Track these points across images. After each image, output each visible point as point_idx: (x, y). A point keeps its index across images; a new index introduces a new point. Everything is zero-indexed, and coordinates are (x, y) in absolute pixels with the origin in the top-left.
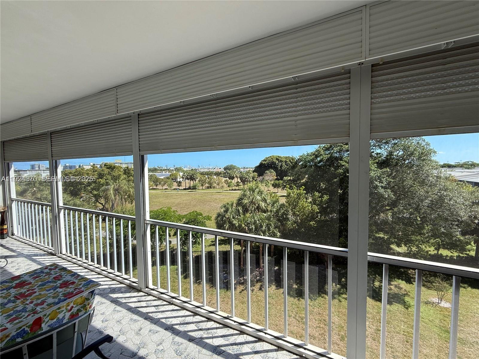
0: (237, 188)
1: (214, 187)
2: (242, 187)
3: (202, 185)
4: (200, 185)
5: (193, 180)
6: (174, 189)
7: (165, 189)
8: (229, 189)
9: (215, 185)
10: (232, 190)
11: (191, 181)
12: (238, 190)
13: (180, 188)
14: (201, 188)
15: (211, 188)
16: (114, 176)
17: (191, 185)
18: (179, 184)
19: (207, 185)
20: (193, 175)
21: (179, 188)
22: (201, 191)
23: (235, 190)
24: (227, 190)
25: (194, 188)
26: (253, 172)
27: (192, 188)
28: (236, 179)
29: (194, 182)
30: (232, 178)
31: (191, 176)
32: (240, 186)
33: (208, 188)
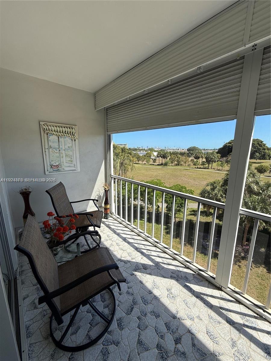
0: (202, 167)
1: (181, 165)
2: (207, 165)
3: (172, 163)
4: (171, 162)
5: (165, 158)
6: (151, 165)
7: (144, 164)
8: (194, 166)
9: (183, 163)
10: (198, 168)
11: (163, 159)
12: (203, 168)
13: (155, 164)
14: (171, 165)
15: (179, 165)
16: (116, 153)
17: (164, 162)
18: (154, 161)
19: (176, 162)
20: (165, 154)
21: (154, 163)
22: (171, 168)
23: (200, 168)
24: (194, 168)
25: (166, 164)
26: (217, 153)
27: (164, 164)
28: (201, 159)
29: (166, 160)
30: (197, 158)
31: (164, 155)
32: (205, 165)
33: (176, 165)
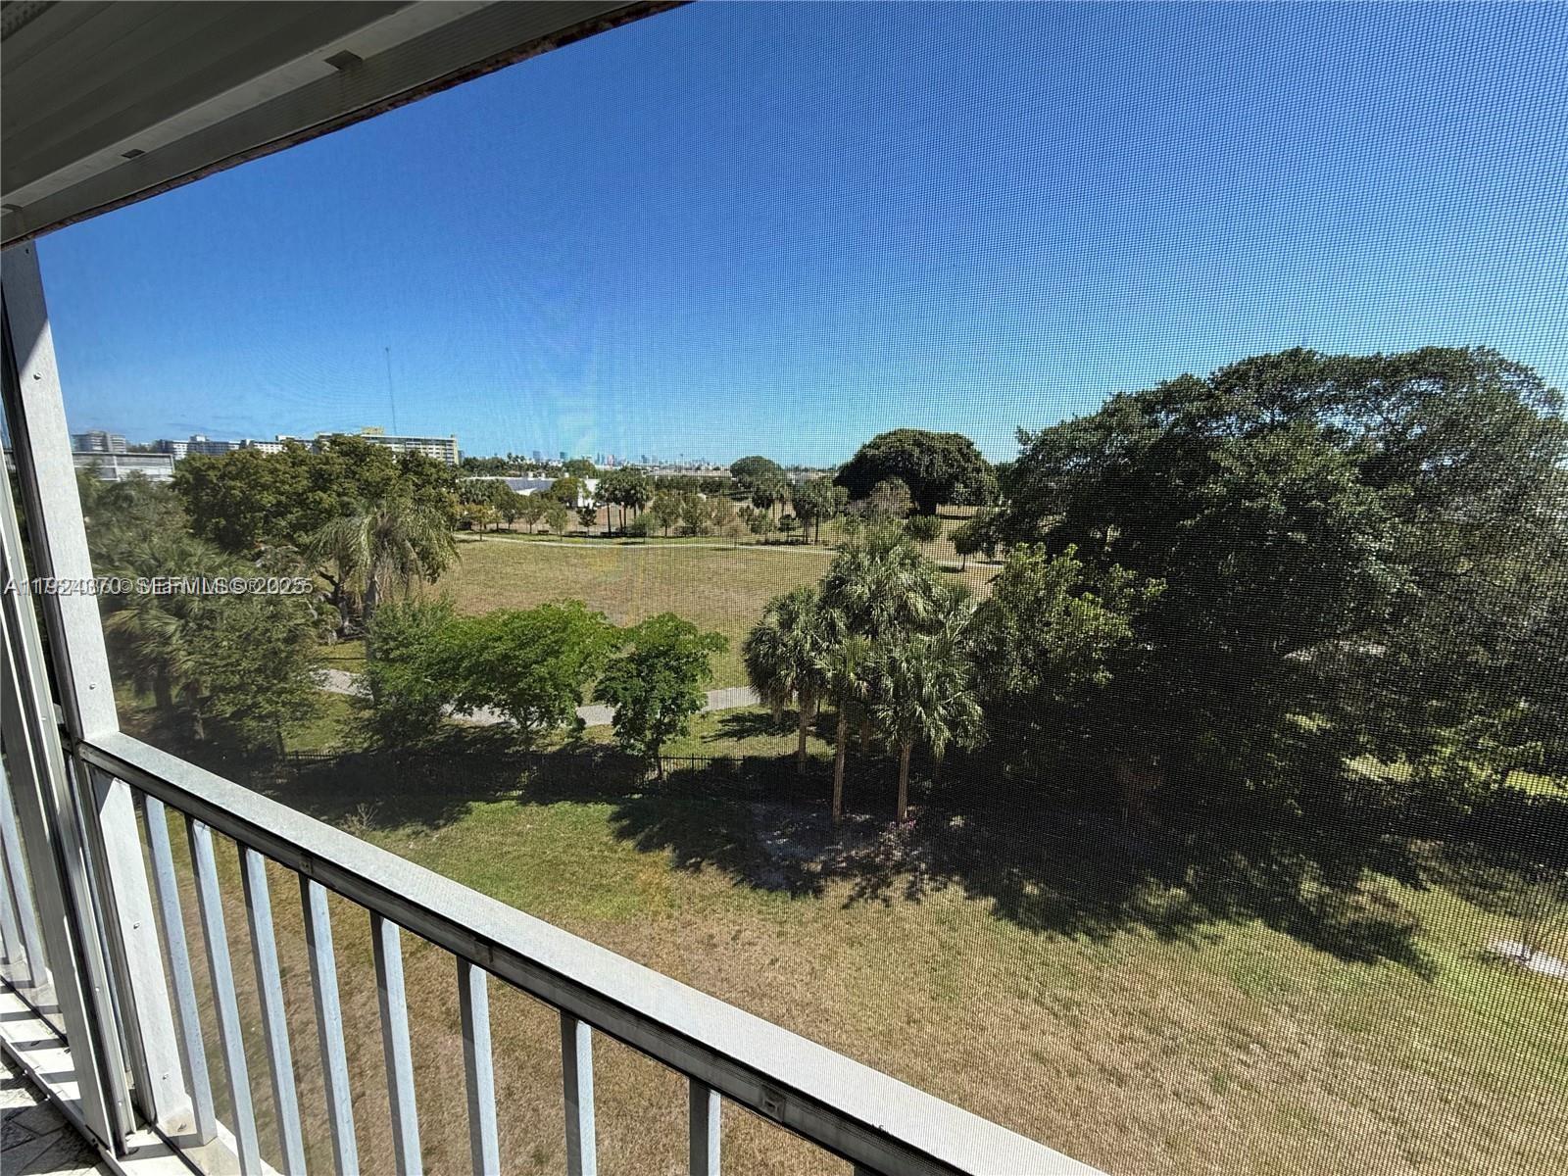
0: (783, 537)
1: (705, 532)
2: (800, 532)
3: (665, 524)
4: (659, 522)
5: (633, 505)
6: (571, 535)
7: (541, 533)
8: (755, 537)
9: (709, 523)
10: (767, 543)
11: (625, 507)
12: (786, 543)
13: (592, 530)
14: (660, 532)
15: (694, 533)
17: (629, 522)
18: (588, 516)
19: (681, 523)
20: (634, 488)
21: (585, 529)
22: (660, 546)
23: (777, 543)
24: (751, 544)
25: (639, 532)
26: (837, 482)
27: (629, 530)
28: (778, 506)
29: (638, 512)
30: (764, 501)
31: (628, 492)
32: (794, 529)
33: (685, 533)
